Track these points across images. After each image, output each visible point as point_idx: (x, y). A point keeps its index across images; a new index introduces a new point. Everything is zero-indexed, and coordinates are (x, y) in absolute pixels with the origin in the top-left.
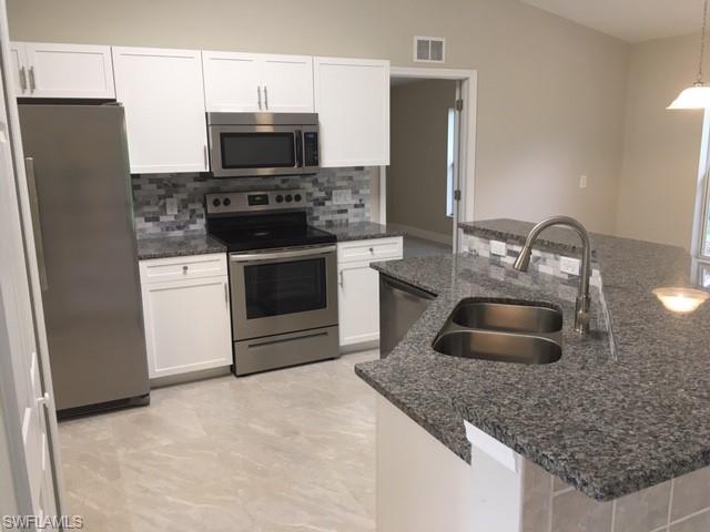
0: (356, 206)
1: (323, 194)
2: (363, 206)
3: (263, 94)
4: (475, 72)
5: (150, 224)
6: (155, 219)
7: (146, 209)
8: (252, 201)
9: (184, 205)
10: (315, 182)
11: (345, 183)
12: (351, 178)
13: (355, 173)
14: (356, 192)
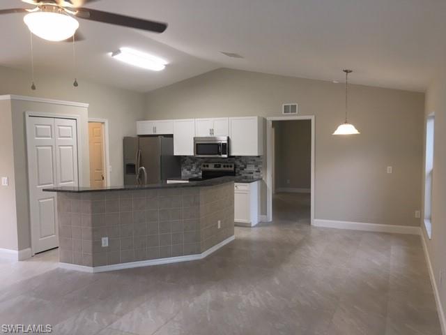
0: (257, 172)
1: (243, 166)
2: (259, 172)
3: (212, 131)
4: (314, 117)
5: (188, 172)
6: (189, 170)
7: (188, 167)
8: (216, 166)
9: (197, 166)
10: (241, 161)
11: (252, 162)
12: (254, 160)
13: (256, 159)
14: (256, 166)
